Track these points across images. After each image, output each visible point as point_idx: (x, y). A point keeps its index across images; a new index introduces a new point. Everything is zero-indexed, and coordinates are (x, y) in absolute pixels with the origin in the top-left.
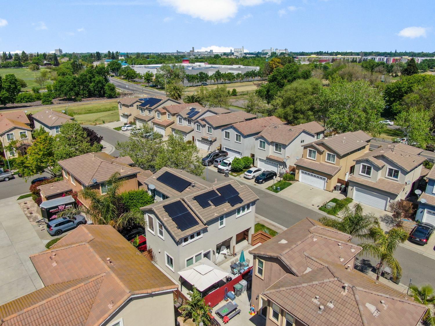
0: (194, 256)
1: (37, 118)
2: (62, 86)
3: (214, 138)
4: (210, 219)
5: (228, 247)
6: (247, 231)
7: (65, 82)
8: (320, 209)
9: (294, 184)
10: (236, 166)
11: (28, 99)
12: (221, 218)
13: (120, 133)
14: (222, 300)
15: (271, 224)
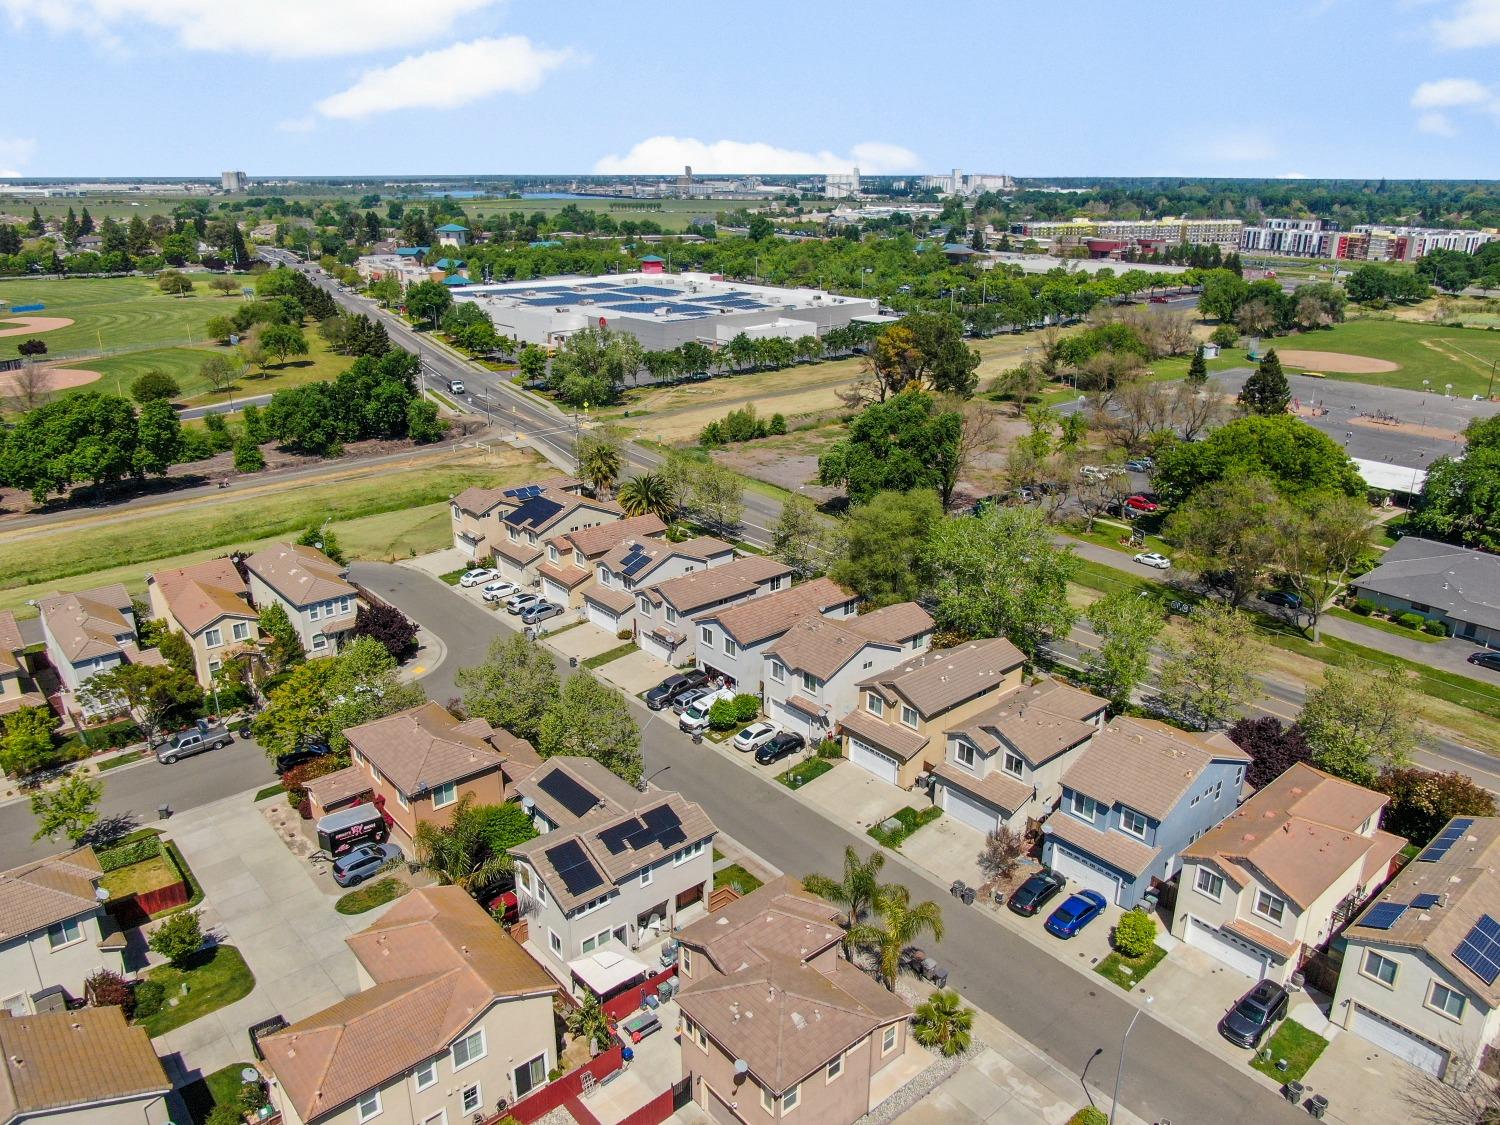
0: (596, 935)
1: (259, 570)
2: (288, 415)
3: (681, 636)
4: (622, 874)
5: (663, 917)
6: (702, 885)
7: (297, 405)
8: (870, 833)
9: (839, 767)
10: (718, 718)
11: (195, 450)
12: (645, 870)
13: (457, 592)
14: (637, 1008)
15: (759, 867)
